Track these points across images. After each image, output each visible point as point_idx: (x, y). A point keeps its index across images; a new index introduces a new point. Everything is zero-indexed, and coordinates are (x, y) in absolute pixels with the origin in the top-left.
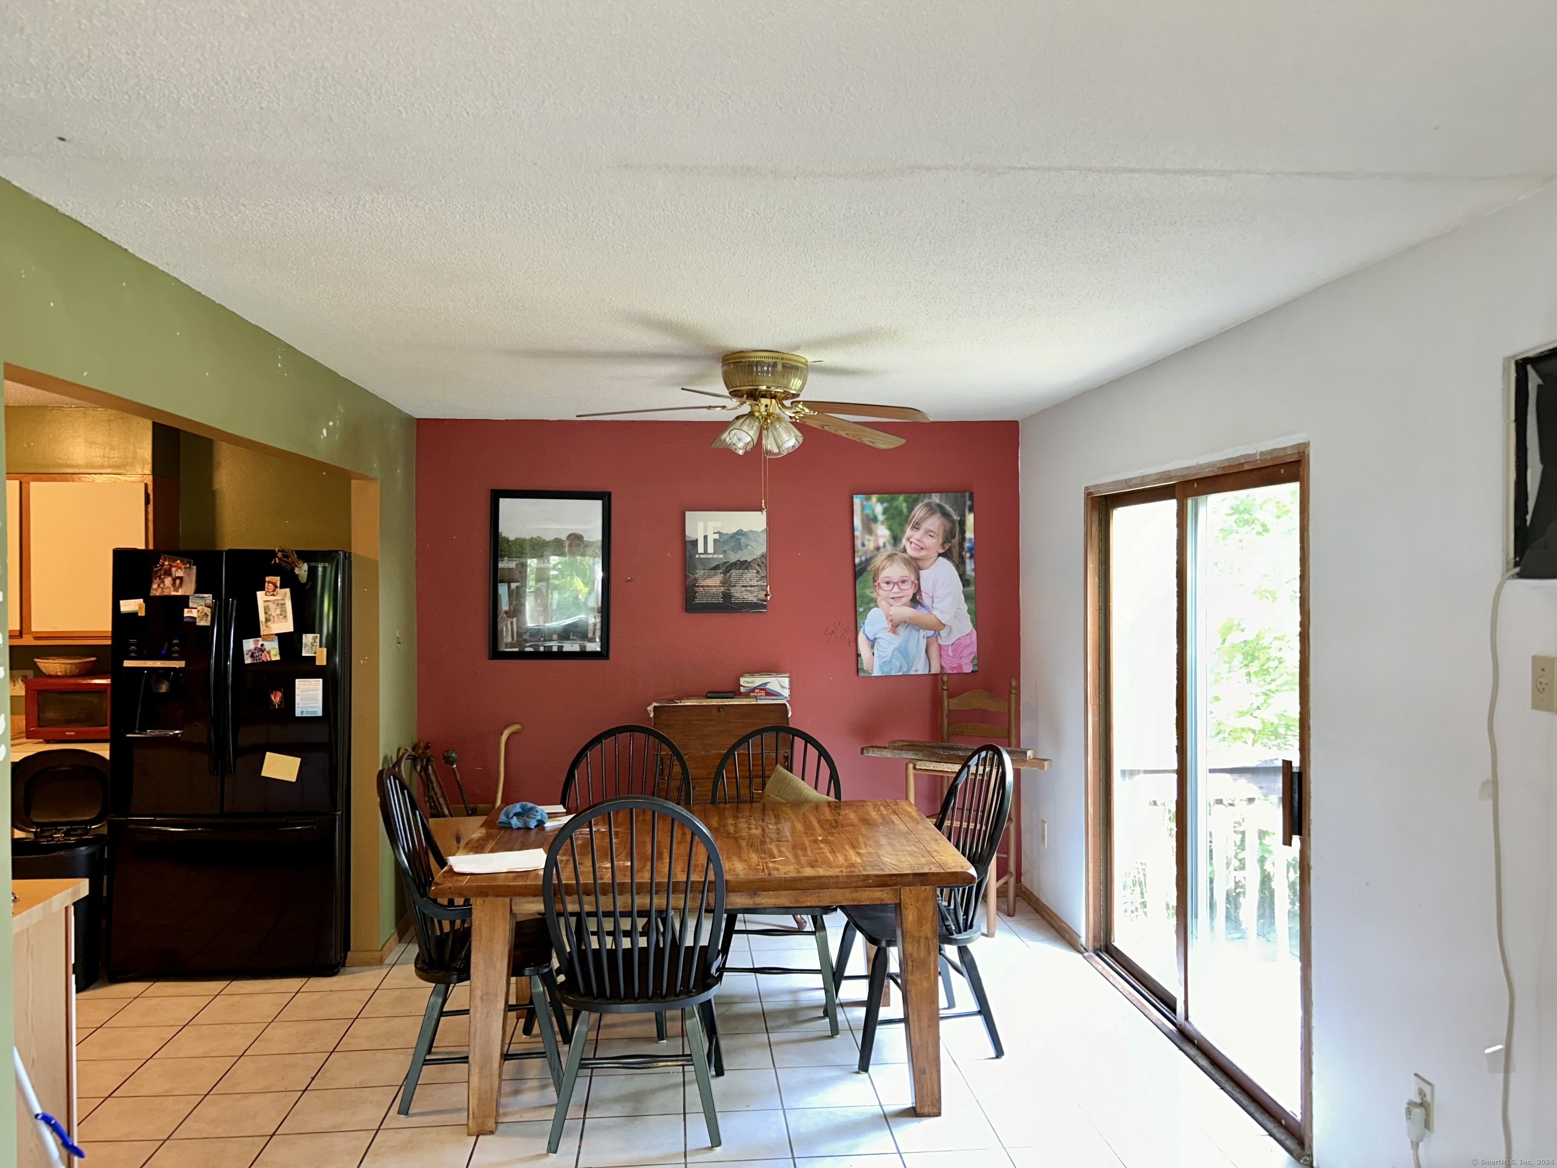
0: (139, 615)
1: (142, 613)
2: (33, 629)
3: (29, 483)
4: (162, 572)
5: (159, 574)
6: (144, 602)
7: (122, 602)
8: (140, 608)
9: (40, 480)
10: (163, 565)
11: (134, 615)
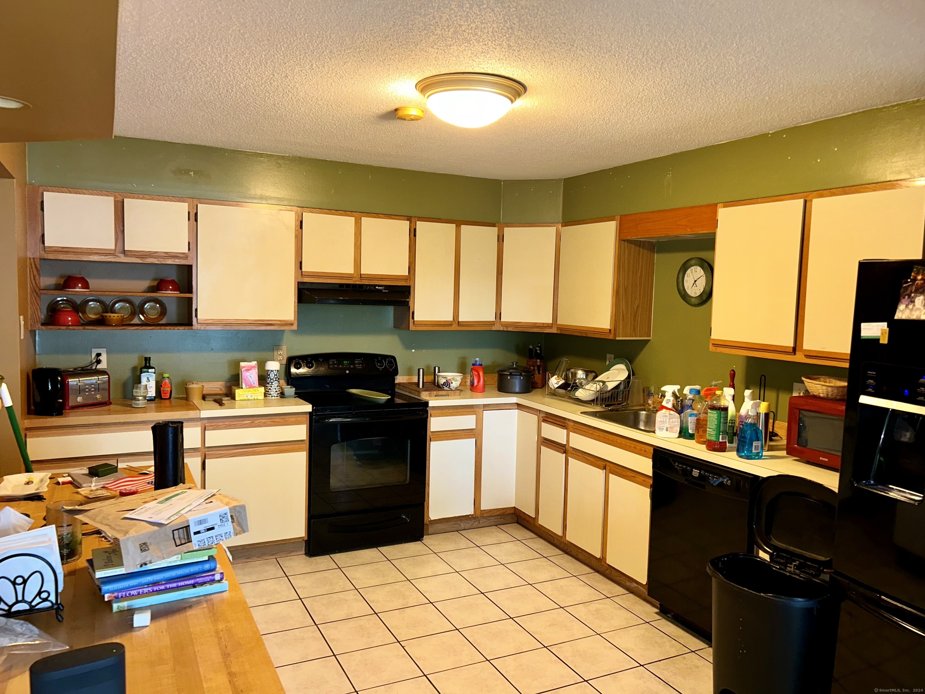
0: (881, 342)
1: (884, 341)
2: (805, 347)
3: (812, 201)
4: (914, 288)
5: (909, 292)
6: (888, 326)
7: (863, 325)
8: (882, 334)
9: (821, 196)
10: (915, 279)
11: (875, 341)
